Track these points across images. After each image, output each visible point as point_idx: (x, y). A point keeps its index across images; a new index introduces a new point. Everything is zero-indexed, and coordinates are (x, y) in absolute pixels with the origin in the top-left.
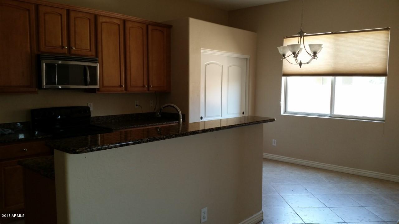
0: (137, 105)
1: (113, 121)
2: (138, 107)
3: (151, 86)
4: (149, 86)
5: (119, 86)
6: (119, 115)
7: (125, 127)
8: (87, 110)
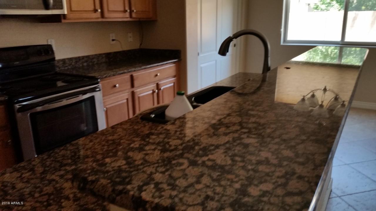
0: (113, 40)
1: (85, 64)
2: (114, 42)
3: (135, 11)
4: (131, 12)
5: (93, 11)
6: (92, 55)
7: (112, 73)
8: (48, 49)
